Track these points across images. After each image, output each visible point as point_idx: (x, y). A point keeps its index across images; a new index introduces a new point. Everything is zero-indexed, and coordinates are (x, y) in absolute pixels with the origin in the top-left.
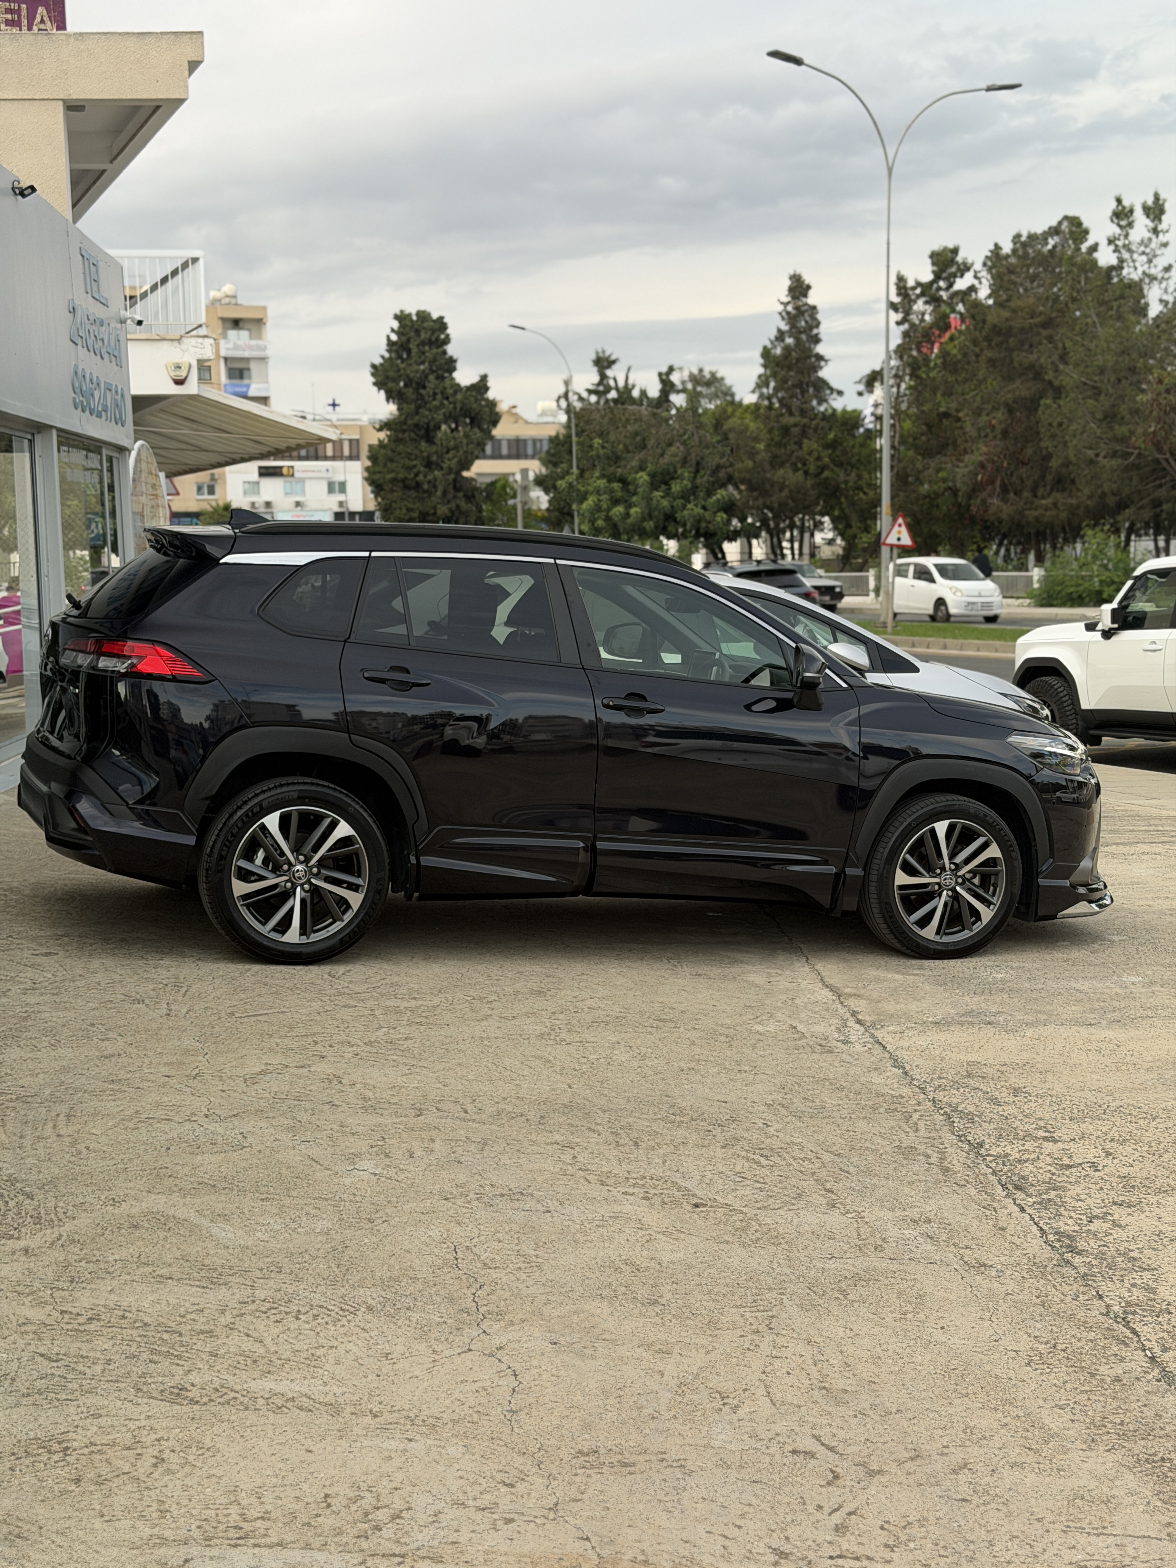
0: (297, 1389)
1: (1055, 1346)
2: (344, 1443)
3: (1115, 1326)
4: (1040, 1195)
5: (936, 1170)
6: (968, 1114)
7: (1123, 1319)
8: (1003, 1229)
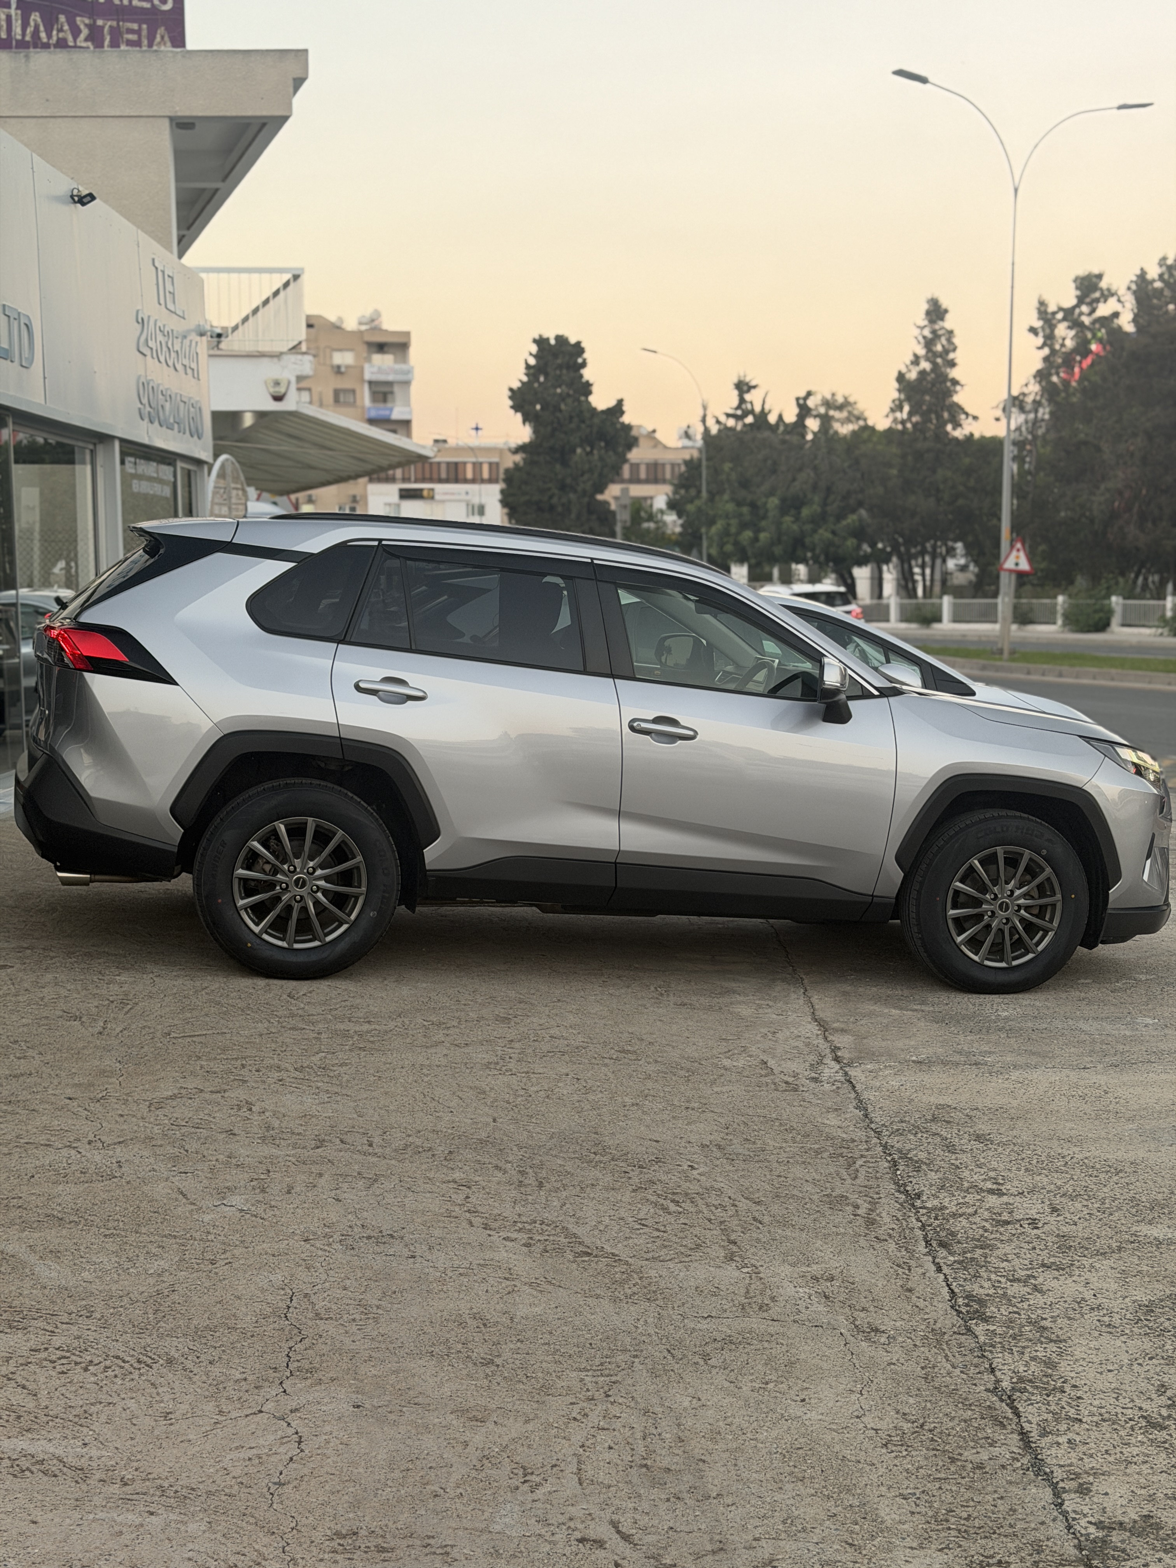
0: (52, 1450)
1: (922, 1426)
2: (76, 1515)
3: (998, 1404)
4: (965, 1253)
5: (860, 1221)
6: (917, 1162)
7: (1009, 1397)
8: (910, 1290)
